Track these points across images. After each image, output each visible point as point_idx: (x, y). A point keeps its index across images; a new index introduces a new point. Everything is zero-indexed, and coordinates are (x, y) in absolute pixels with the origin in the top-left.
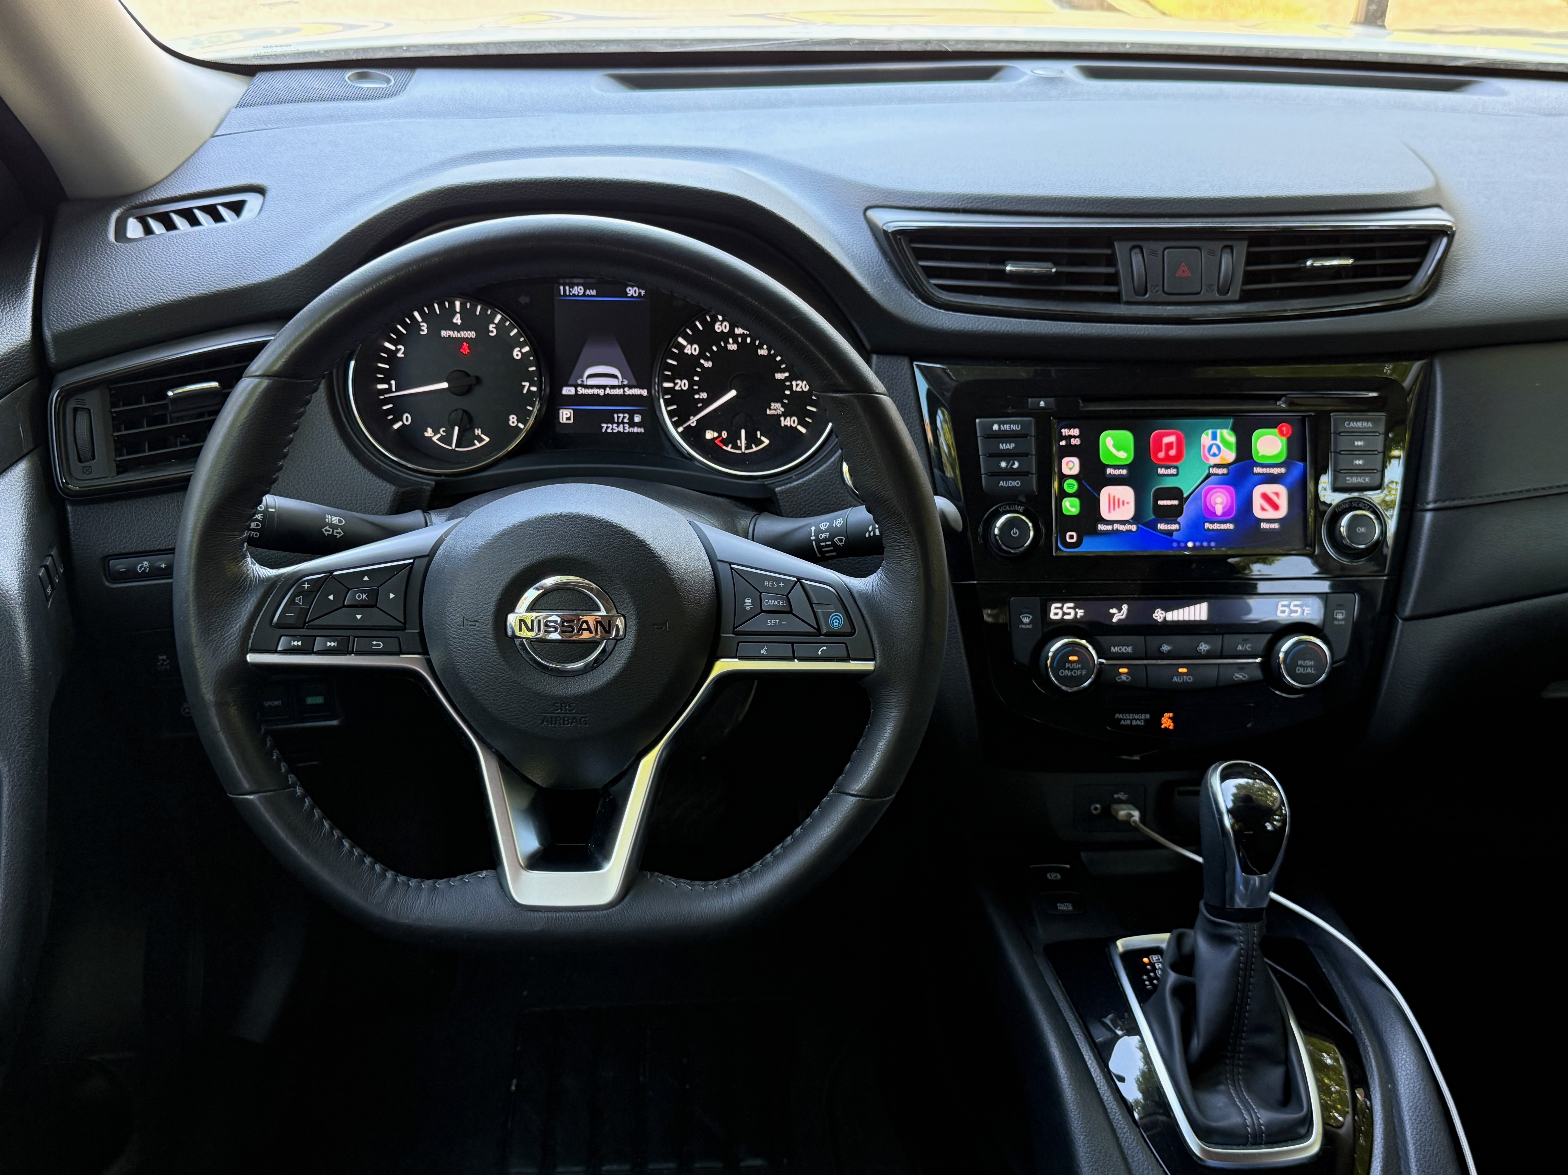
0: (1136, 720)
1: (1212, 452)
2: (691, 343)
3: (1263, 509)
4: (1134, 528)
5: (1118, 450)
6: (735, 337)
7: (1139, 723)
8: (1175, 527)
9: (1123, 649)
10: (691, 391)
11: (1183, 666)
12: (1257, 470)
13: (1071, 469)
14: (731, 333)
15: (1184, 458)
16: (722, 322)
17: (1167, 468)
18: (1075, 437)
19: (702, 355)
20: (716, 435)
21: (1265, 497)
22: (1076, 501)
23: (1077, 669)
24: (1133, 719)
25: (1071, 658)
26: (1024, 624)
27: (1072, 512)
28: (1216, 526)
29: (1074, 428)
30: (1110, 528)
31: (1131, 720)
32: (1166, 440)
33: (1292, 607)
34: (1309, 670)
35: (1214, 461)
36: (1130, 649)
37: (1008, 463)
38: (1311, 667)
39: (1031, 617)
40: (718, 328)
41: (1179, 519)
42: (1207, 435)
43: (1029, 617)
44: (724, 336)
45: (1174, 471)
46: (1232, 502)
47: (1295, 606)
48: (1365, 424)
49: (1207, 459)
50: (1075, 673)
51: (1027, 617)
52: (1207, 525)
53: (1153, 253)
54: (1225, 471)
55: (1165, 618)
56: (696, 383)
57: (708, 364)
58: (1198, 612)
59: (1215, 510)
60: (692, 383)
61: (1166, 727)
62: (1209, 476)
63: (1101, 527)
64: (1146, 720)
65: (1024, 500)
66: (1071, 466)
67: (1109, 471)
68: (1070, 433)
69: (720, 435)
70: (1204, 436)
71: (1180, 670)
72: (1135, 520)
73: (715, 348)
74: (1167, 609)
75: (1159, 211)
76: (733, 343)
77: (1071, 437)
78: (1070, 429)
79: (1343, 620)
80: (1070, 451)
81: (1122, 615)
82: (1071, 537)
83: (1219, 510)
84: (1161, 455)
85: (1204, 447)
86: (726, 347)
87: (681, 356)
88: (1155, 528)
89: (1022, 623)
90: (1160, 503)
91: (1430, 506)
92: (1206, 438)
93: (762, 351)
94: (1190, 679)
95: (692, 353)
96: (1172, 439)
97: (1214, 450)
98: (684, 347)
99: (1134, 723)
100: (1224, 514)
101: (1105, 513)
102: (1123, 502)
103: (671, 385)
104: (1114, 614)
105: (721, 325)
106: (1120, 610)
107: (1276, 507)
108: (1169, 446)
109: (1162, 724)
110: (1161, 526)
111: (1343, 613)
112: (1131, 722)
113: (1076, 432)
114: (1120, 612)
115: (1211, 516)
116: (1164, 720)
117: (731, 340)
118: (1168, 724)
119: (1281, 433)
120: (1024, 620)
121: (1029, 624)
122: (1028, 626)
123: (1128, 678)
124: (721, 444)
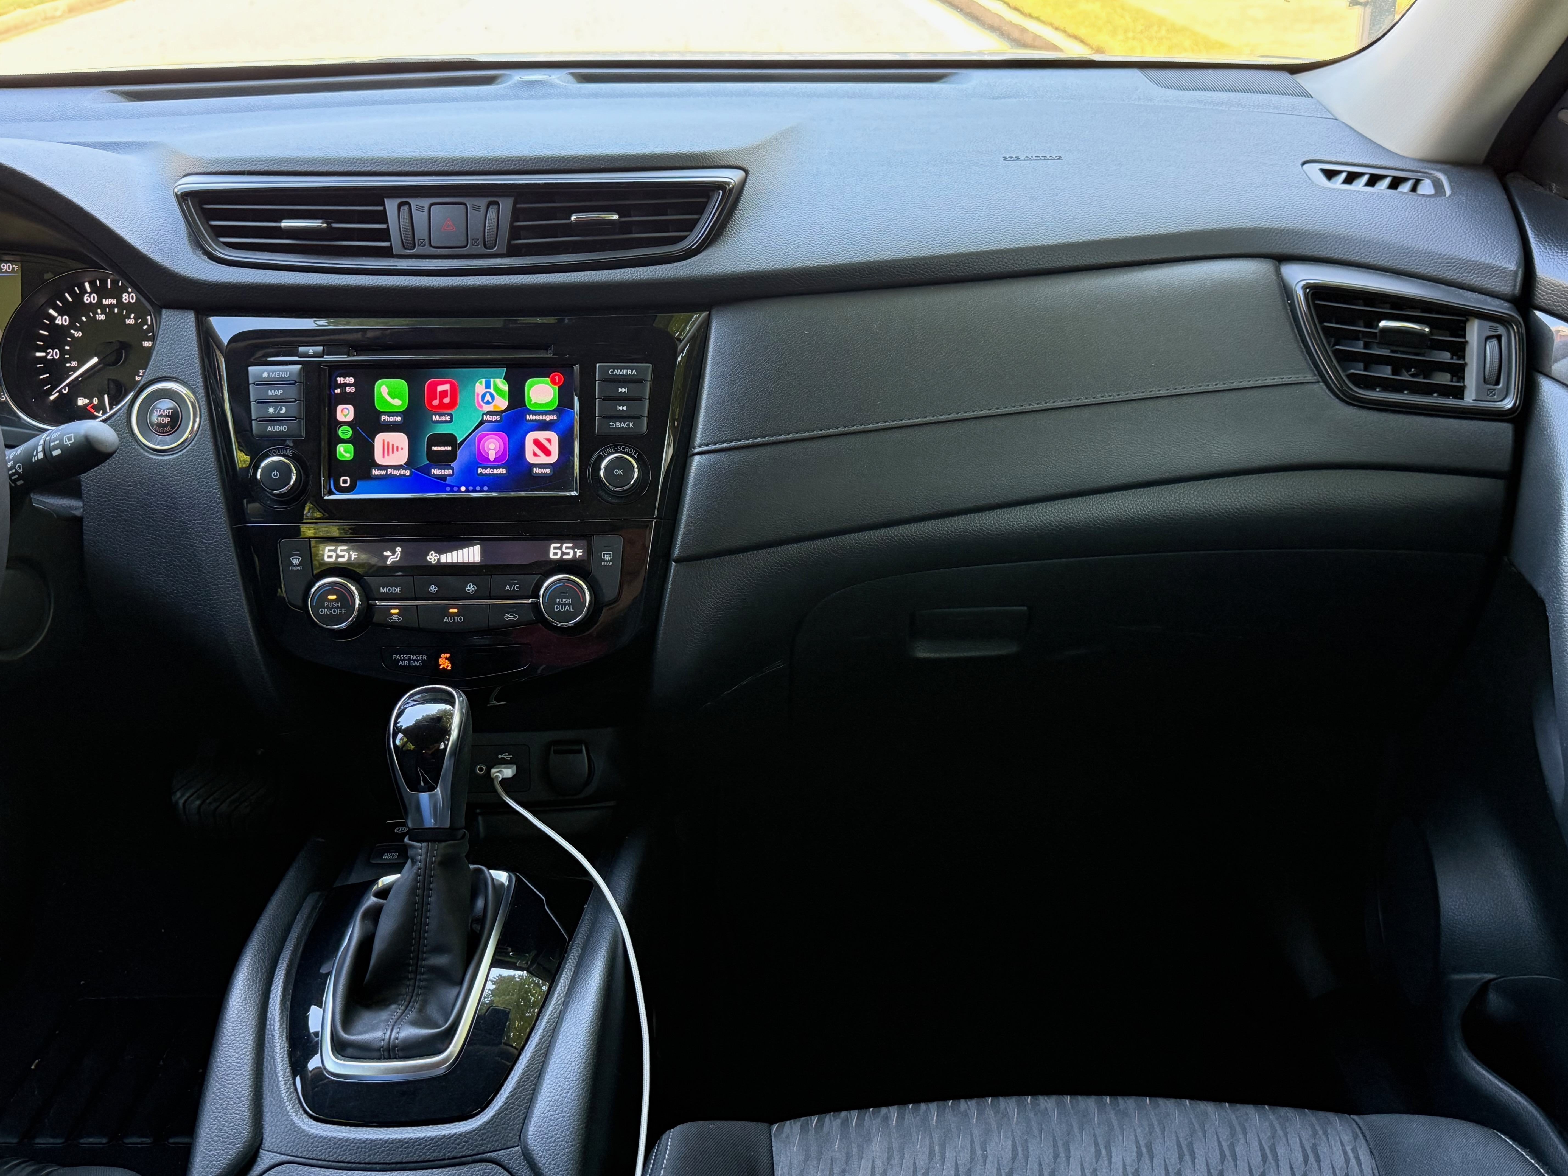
0: (414, 661)
1: (485, 400)
2: (61, 314)
3: (535, 455)
4: (407, 473)
5: (393, 398)
6: (103, 308)
7: (416, 663)
8: (448, 472)
9: (392, 590)
10: (62, 360)
11: (454, 607)
12: (530, 417)
13: (345, 416)
14: (99, 305)
15: (458, 406)
16: (90, 293)
17: (441, 415)
18: (350, 385)
19: (72, 325)
20: (87, 401)
21: (537, 442)
22: (350, 447)
23: (337, 608)
24: (411, 660)
25: (330, 597)
26: (295, 566)
27: (346, 457)
28: (489, 471)
29: (349, 377)
30: (384, 472)
31: (409, 661)
32: (440, 388)
33: (564, 550)
34: (567, 608)
35: (487, 408)
36: (398, 590)
37: (276, 409)
38: (569, 604)
39: (301, 558)
40: (86, 299)
41: (452, 465)
42: (481, 383)
43: (299, 559)
44: (92, 307)
45: (448, 418)
46: (505, 448)
47: (567, 548)
48: (629, 372)
49: (481, 407)
50: (334, 611)
51: (297, 558)
52: (480, 470)
53: (421, 209)
54: (498, 418)
55: (439, 560)
56: (67, 352)
57: (78, 334)
58: (471, 554)
59: (488, 456)
60: (63, 352)
61: (443, 668)
62: (481, 423)
63: (375, 472)
64: (423, 661)
65: (291, 445)
66: (345, 413)
67: (384, 418)
68: (345, 381)
69: (91, 402)
70: (477, 384)
71: (451, 611)
72: (408, 464)
73: (84, 319)
74: (440, 552)
75: (426, 169)
76: (101, 314)
77: (346, 385)
78: (345, 377)
79: (611, 560)
80: (345, 399)
81: (397, 558)
82: (345, 482)
83: (492, 456)
84: (436, 402)
85: (478, 395)
86: (94, 317)
87: (53, 327)
88: (429, 473)
89: (292, 564)
90: (434, 448)
91: (697, 450)
92: (480, 387)
93: (130, 320)
94: (460, 619)
95: (62, 324)
96: (447, 387)
97: (488, 397)
98: (55, 318)
99: (412, 664)
100: (496, 460)
101: (379, 458)
102: (397, 447)
103: (43, 354)
104: (388, 557)
105: (90, 296)
106: (394, 552)
107: (548, 453)
108: (444, 394)
109: (441, 665)
110: (435, 471)
111: (610, 554)
112: (409, 663)
113: (351, 380)
114: (393, 554)
115: (483, 459)
116: (441, 661)
117: (99, 311)
118: (446, 664)
119: (553, 382)
120: (294, 562)
121: (299, 565)
122: (298, 568)
123: (399, 619)
124: (92, 411)
